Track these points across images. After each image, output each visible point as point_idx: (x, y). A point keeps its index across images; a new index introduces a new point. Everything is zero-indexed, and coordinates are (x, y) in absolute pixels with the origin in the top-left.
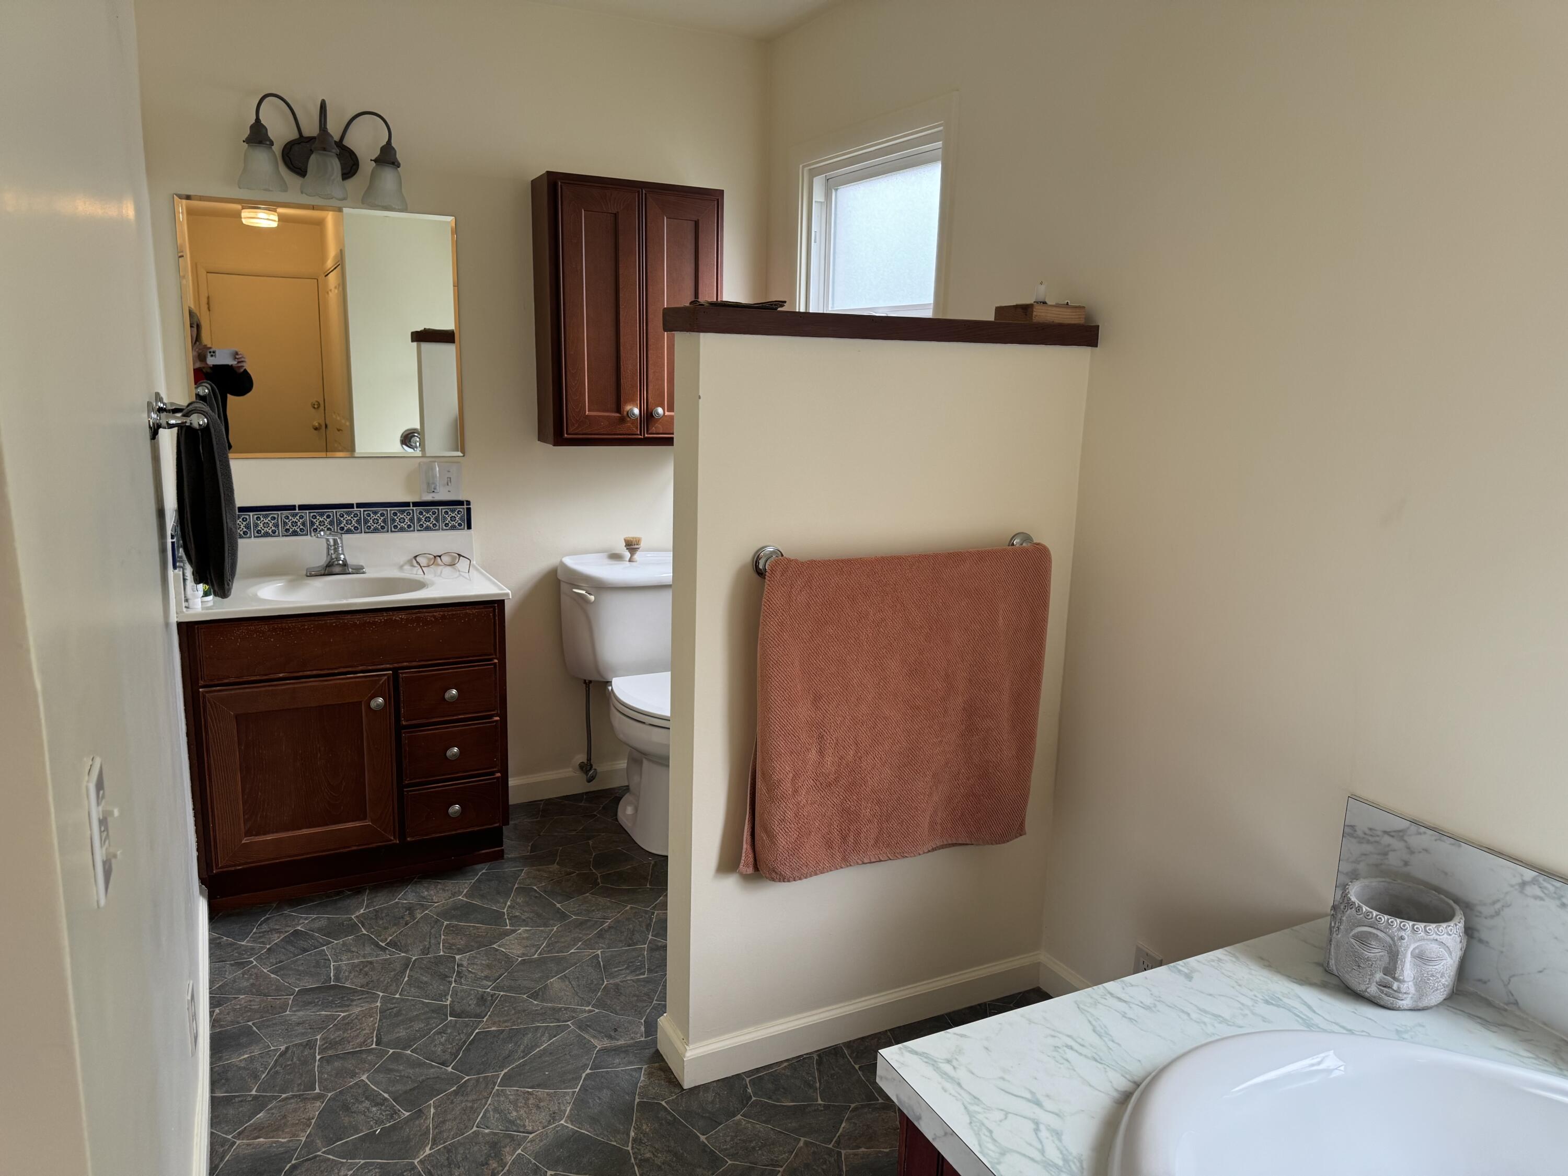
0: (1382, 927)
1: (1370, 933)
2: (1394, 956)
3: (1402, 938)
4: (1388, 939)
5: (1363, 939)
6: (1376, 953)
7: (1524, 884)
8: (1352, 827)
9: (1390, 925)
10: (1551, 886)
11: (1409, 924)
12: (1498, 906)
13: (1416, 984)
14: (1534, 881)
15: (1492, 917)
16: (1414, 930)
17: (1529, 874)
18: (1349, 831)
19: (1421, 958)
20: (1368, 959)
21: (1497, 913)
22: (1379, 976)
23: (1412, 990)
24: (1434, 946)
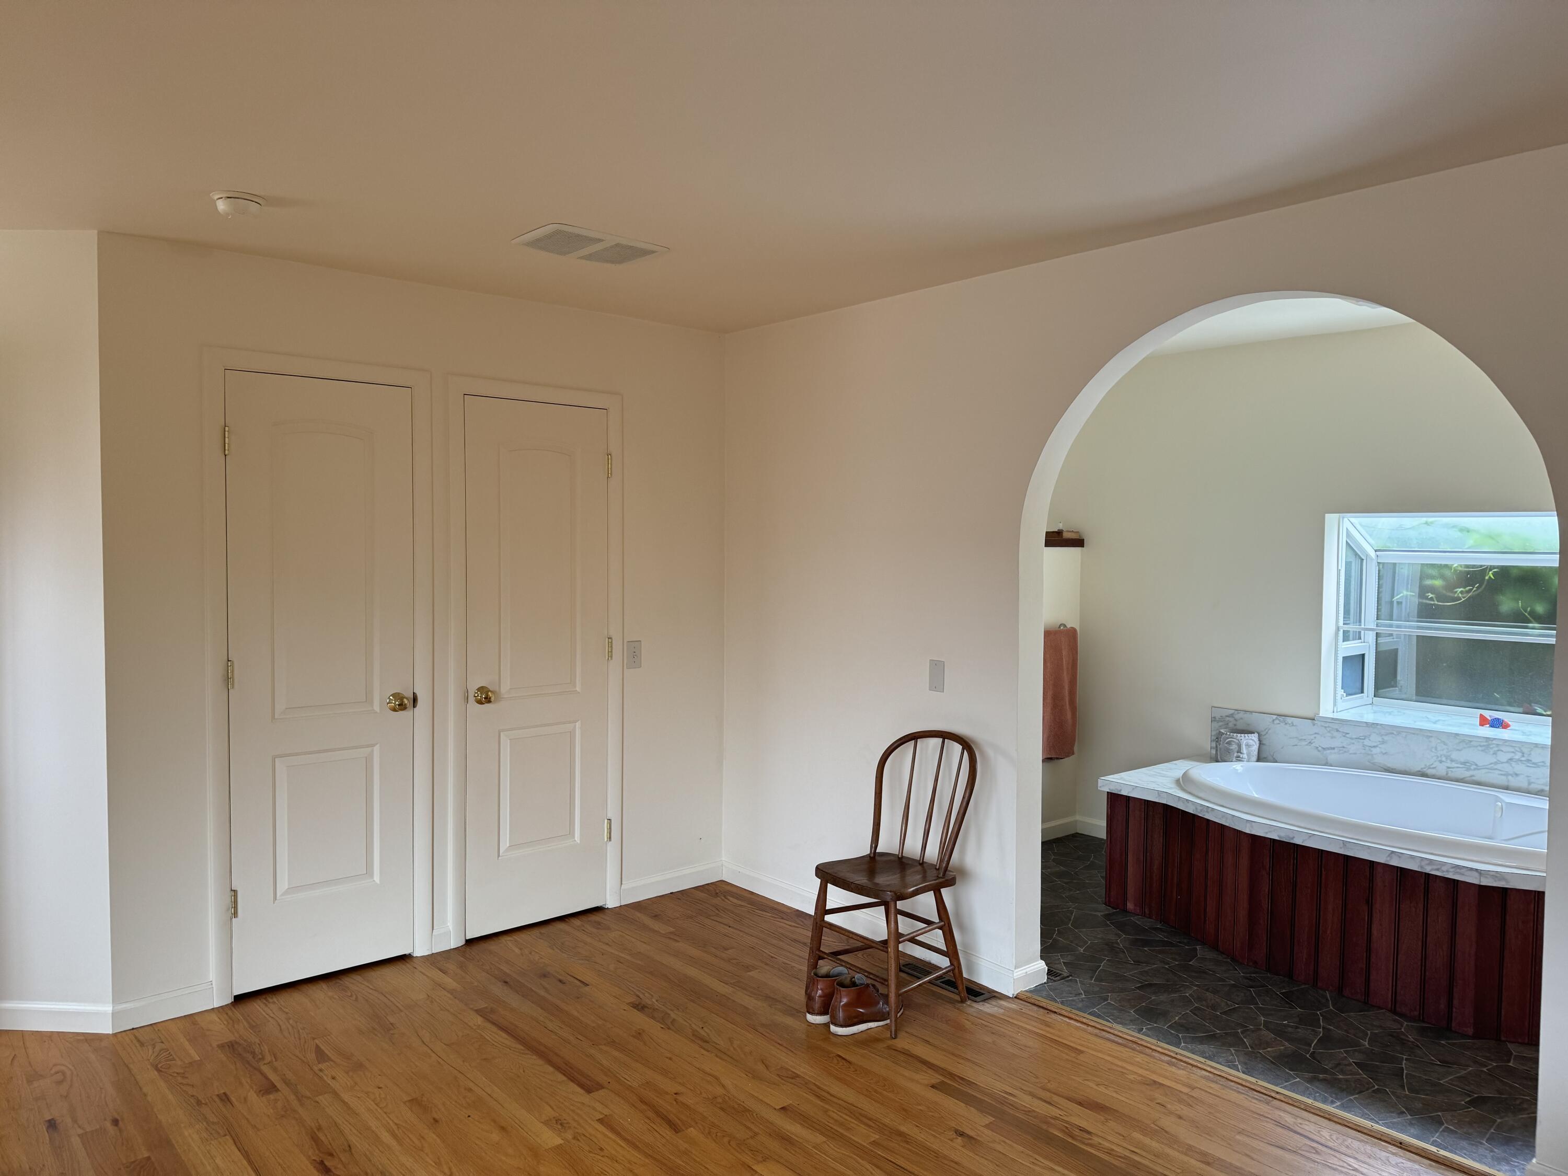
0: (1235, 737)
1: (1230, 741)
2: (1239, 746)
3: (1241, 739)
4: (1237, 741)
5: (1229, 743)
6: (1234, 747)
7: (1273, 720)
8: (1215, 718)
9: (1237, 736)
10: (1281, 718)
11: (1243, 735)
12: (1267, 730)
13: (1247, 755)
14: (1276, 718)
15: (1265, 735)
16: (1245, 737)
17: (1275, 717)
18: (1213, 719)
19: (1248, 745)
20: (1232, 749)
21: (1267, 733)
22: (1236, 754)
23: (1246, 757)
24: (1251, 741)
